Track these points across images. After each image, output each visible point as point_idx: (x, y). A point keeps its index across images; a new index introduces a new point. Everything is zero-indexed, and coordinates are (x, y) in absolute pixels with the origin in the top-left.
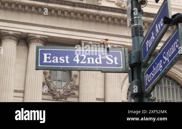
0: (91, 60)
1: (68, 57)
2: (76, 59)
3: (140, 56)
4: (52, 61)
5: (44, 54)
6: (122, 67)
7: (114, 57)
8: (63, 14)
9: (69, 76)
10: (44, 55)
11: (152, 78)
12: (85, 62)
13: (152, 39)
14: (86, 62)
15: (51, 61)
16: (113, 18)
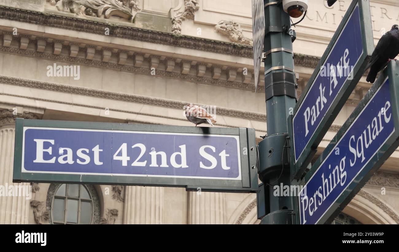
0: (159, 158)
1: (100, 148)
2: (120, 154)
3: (286, 148)
4: (57, 160)
5: (35, 140)
6: (239, 178)
7: (219, 151)
8: (84, 54)
9: (97, 214)
10: (36, 143)
11: (320, 204)
12: (143, 164)
13: (320, 103)
14: (146, 161)
15: (54, 158)
16: (211, 68)
